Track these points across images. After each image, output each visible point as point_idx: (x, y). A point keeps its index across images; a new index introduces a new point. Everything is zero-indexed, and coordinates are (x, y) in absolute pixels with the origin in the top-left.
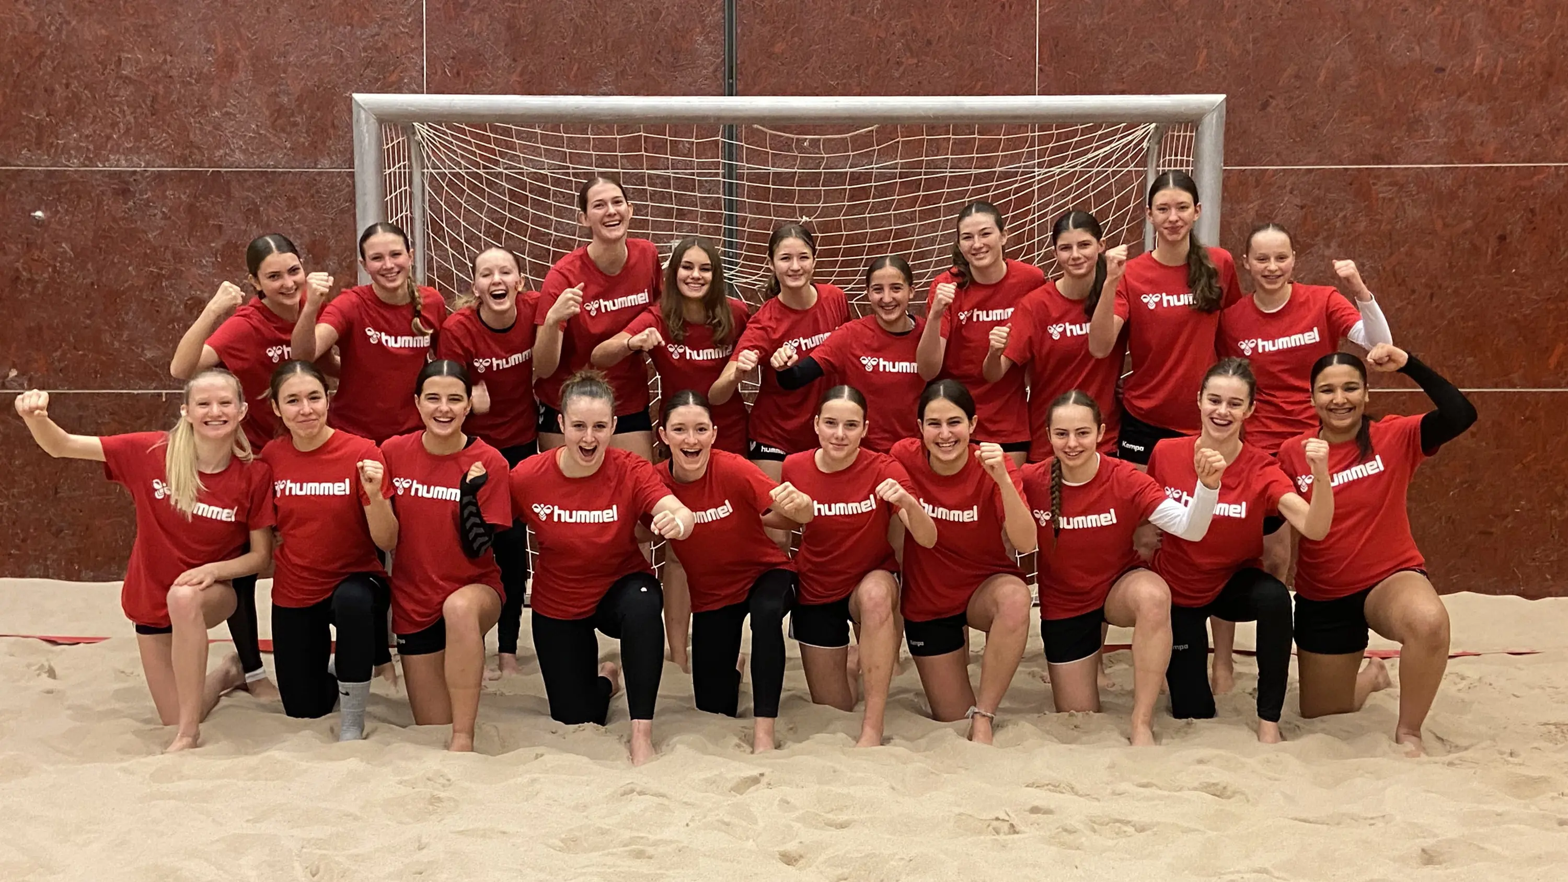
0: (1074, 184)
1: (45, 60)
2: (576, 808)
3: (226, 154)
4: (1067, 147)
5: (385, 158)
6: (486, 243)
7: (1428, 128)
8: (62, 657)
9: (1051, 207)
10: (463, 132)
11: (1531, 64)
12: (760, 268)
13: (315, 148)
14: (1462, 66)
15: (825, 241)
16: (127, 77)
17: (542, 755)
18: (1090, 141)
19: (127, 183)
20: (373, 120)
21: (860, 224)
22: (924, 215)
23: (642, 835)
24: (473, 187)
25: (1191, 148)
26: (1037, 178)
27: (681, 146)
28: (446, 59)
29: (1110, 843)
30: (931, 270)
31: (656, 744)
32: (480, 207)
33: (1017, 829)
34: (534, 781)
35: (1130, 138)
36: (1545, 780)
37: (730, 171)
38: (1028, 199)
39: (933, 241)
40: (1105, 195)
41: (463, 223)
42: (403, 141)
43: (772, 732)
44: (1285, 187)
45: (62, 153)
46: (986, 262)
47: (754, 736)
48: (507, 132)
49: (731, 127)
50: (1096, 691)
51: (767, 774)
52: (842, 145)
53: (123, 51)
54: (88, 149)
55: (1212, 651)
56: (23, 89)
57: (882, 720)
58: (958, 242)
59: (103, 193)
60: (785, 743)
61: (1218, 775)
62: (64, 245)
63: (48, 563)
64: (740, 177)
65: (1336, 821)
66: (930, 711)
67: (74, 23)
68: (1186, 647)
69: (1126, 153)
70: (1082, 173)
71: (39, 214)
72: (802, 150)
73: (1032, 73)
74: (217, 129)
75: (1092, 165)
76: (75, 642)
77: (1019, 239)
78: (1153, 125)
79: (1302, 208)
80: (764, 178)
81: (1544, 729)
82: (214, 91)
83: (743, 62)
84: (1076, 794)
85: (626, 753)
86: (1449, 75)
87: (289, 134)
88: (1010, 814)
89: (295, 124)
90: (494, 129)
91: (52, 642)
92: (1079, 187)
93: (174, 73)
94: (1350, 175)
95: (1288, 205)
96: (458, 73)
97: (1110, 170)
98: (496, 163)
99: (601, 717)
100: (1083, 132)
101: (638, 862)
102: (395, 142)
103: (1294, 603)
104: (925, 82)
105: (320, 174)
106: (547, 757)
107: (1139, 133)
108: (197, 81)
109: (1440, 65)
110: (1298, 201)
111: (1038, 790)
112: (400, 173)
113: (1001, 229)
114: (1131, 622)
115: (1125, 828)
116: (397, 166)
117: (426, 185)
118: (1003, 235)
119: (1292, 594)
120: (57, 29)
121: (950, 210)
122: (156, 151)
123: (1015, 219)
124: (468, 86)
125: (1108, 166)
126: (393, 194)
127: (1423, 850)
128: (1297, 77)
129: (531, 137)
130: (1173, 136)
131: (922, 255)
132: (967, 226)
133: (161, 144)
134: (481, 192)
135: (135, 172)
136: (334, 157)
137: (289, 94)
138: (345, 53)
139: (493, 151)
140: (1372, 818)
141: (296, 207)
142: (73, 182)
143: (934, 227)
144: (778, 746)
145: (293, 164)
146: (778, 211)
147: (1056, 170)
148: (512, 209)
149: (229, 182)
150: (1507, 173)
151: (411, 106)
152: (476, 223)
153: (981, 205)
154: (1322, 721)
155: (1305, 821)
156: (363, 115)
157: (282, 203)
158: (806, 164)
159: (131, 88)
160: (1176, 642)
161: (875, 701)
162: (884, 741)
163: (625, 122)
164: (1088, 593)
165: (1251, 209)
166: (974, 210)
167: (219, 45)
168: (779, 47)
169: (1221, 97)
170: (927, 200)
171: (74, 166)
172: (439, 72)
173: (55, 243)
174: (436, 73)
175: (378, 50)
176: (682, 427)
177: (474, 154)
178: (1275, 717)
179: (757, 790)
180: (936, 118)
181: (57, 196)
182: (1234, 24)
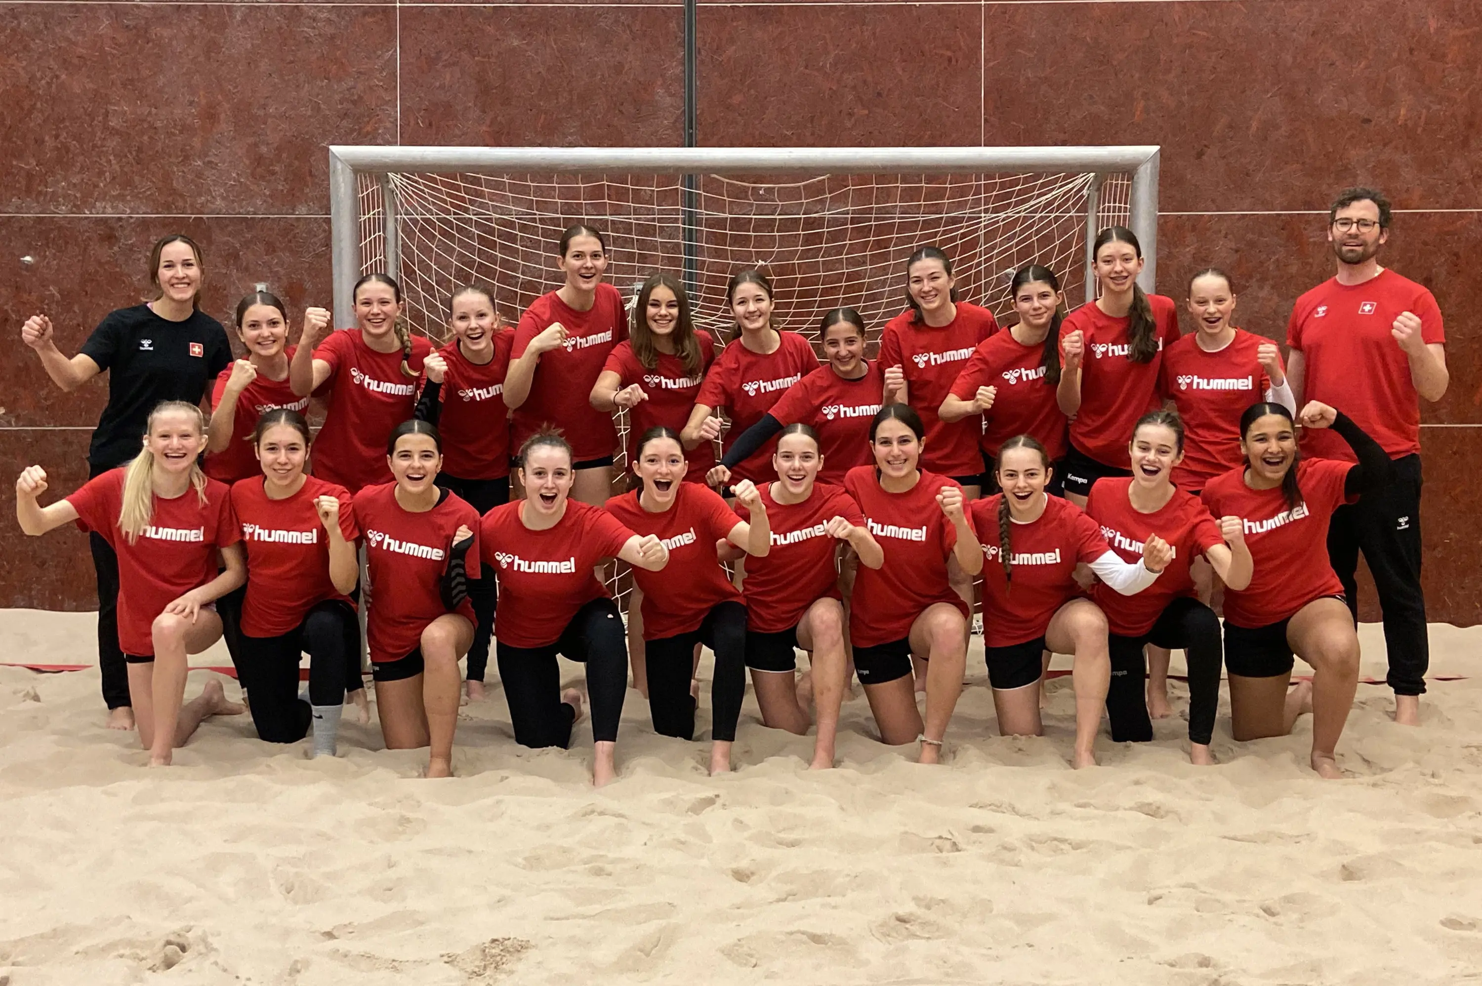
0: (1018, 229)
1: (35, 113)
2: (538, 828)
3: (208, 201)
4: (1009, 196)
5: (360, 205)
6: (456, 286)
7: (1355, 176)
8: (46, 684)
9: (996, 251)
10: (434, 181)
11: (1453, 115)
12: (718, 310)
13: (293, 195)
14: (1387, 117)
15: (781, 283)
16: (113, 128)
17: (507, 778)
18: (1033, 189)
19: (112, 229)
20: (349, 170)
21: (814, 267)
22: (874, 259)
23: (601, 853)
24: (444, 233)
25: (1127, 195)
26: (983, 224)
27: (643, 192)
28: (419, 110)
29: (1049, 859)
30: (882, 311)
31: (617, 766)
32: (450, 251)
33: (960, 846)
34: (499, 802)
35: (1070, 186)
36: (1464, 800)
37: (690, 218)
38: (974, 243)
39: (883, 283)
40: (1047, 240)
41: (434, 267)
42: (378, 189)
43: (728, 755)
44: (1220, 231)
45: (50, 201)
46: (934, 305)
47: (711, 757)
48: (477, 181)
49: (690, 177)
50: (1038, 714)
51: (721, 794)
52: (794, 194)
53: (111, 104)
54: (76, 197)
55: (1148, 676)
56: (14, 139)
57: (833, 743)
58: (908, 284)
59: (89, 238)
60: (741, 766)
61: (1152, 796)
62: (51, 288)
63: (33, 593)
64: (699, 223)
65: (1264, 838)
66: (879, 735)
67: (63, 77)
68: (1125, 672)
69: (1068, 200)
70: (1025, 219)
71: (28, 258)
72: (758, 197)
73: (978, 124)
74: (200, 178)
75: (1035, 211)
76: (58, 670)
77: (966, 281)
78: (1092, 174)
79: (1237, 251)
80: (722, 223)
81: (1465, 751)
82: (196, 142)
83: (702, 113)
84: (1017, 814)
85: (587, 775)
86: (1376, 125)
87: (269, 181)
88: (954, 833)
89: (273, 173)
90: (464, 178)
91: (37, 670)
92: (1023, 231)
93: (158, 124)
94: (1282, 220)
95: (1222, 248)
96: (430, 124)
97: (1053, 215)
98: (466, 210)
99: (563, 740)
100: (1026, 181)
101: (598, 879)
102: (370, 190)
103: (1223, 630)
104: (876, 133)
105: (298, 219)
106: (511, 779)
107: (1079, 181)
108: (181, 132)
109: (1366, 116)
110: (1233, 245)
111: (981, 810)
112: (374, 219)
113: (949, 273)
114: (1072, 651)
115: (1062, 846)
116: (372, 213)
117: (400, 231)
118: (950, 279)
119: (1221, 620)
120: (48, 83)
121: (900, 254)
122: (140, 198)
123: (962, 262)
124: (440, 136)
125: (1051, 211)
126: (368, 240)
127: (1343, 866)
128: (1230, 127)
129: (499, 186)
130: (1111, 184)
131: (873, 297)
132: (917, 270)
133: (145, 192)
134: (451, 237)
135: (120, 219)
136: (311, 204)
137: (268, 144)
138: (322, 106)
139: (463, 200)
140: (1298, 836)
141: (274, 251)
142: (60, 228)
143: (885, 271)
144: (734, 769)
145: (272, 210)
146: (735, 256)
147: (1002, 215)
148: (481, 253)
149: (209, 228)
150: (1432, 218)
151: (387, 157)
152: (446, 267)
153: (930, 251)
154: (1254, 744)
155: (1234, 839)
156: (339, 166)
157: (260, 247)
158: (762, 210)
159: (117, 139)
160: (1114, 668)
161: (826, 724)
162: (835, 763)
163: (589, 172)
164: (1031, 621)
165: (1187, 253)
166: (923, 255)
167: (202, 97)
168: (737, 99)
169: (1155, 149)
170: (878, 244)
171: (63, 212)
172: (412, 123)
173: (43, 286)
174: (408, 125)
175: (354, 102)
176: (656, 458)
177: (445, 202)
178: (1206, 740)
179: (713, 810)
180: (885, 168)
181: (44, 242)
182: (1171, 77)
